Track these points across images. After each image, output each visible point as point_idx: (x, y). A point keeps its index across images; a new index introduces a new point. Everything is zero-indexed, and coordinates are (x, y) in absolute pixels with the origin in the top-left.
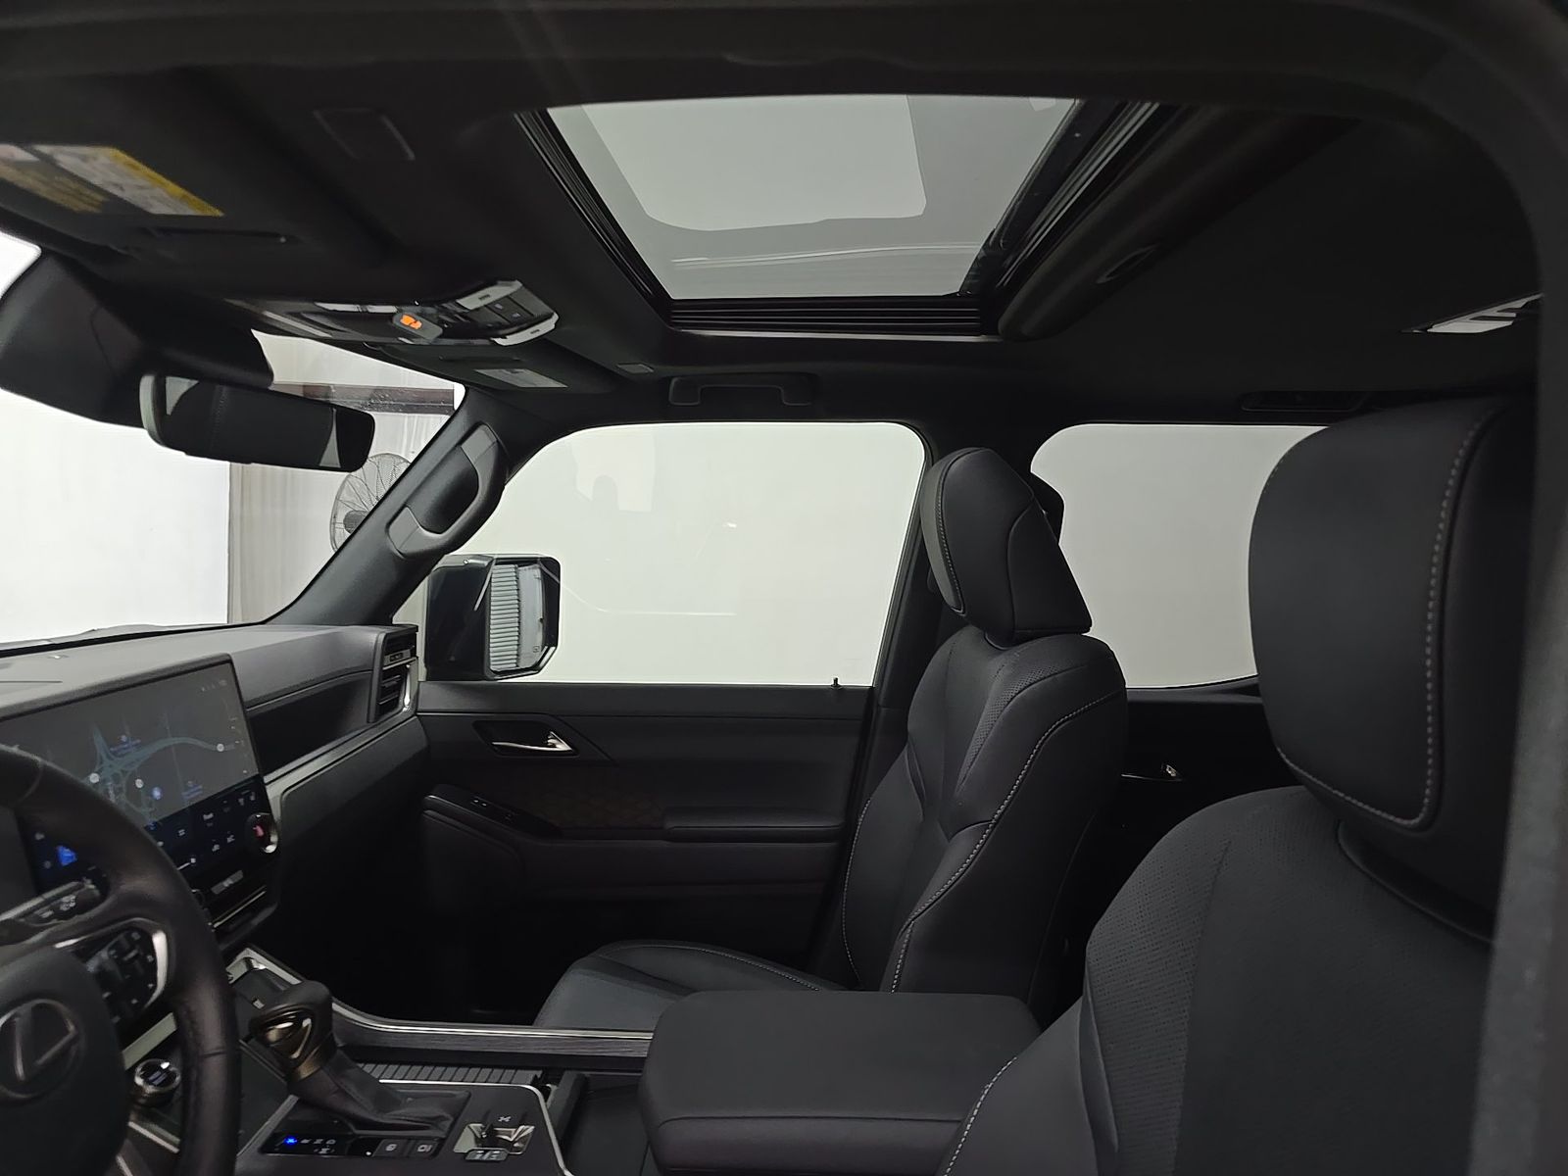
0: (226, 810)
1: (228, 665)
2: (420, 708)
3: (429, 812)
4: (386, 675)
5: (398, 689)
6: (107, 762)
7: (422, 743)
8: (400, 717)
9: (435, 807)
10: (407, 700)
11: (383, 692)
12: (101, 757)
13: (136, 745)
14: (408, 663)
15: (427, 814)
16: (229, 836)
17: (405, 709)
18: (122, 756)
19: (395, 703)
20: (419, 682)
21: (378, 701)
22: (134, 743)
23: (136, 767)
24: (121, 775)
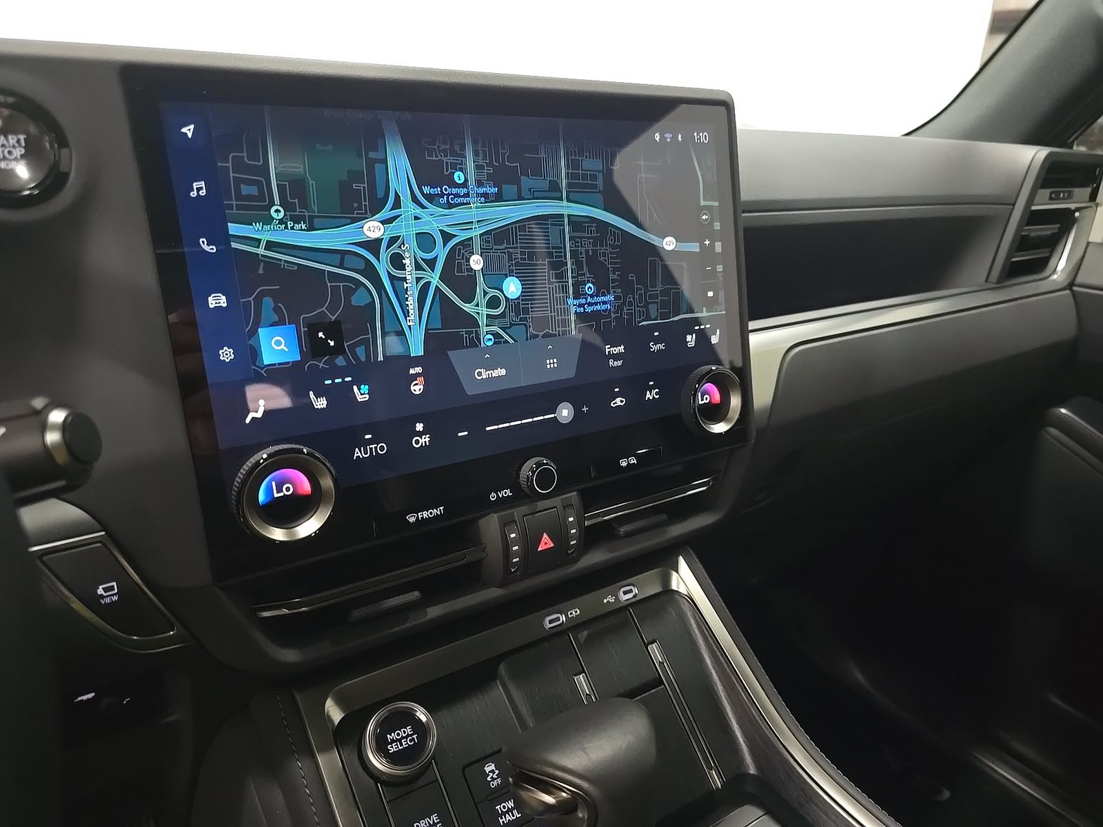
0: (655, 348)
1: (723, 109)
2: (1079, 280)
3: (1053, 430)
4: (1033, 218)
5: (1053, 243)
6: (409, 208)
7: (1066, 327)
8: (1043, 286)
9: (1063, 425)
10: (1062, 264)
11: (1022, 243)
12: (397, 197)
13: (485, 195)
14: (1078, 209)
15: (1048, 433)
16: (651, 389)
17: (1055, 277)
18: (450, 206)
19: (1039, 266)
20: (1088, 243)
21: (1009, 256)
22: (481, 190)
23: (476, 232)
24: (439, 239)
